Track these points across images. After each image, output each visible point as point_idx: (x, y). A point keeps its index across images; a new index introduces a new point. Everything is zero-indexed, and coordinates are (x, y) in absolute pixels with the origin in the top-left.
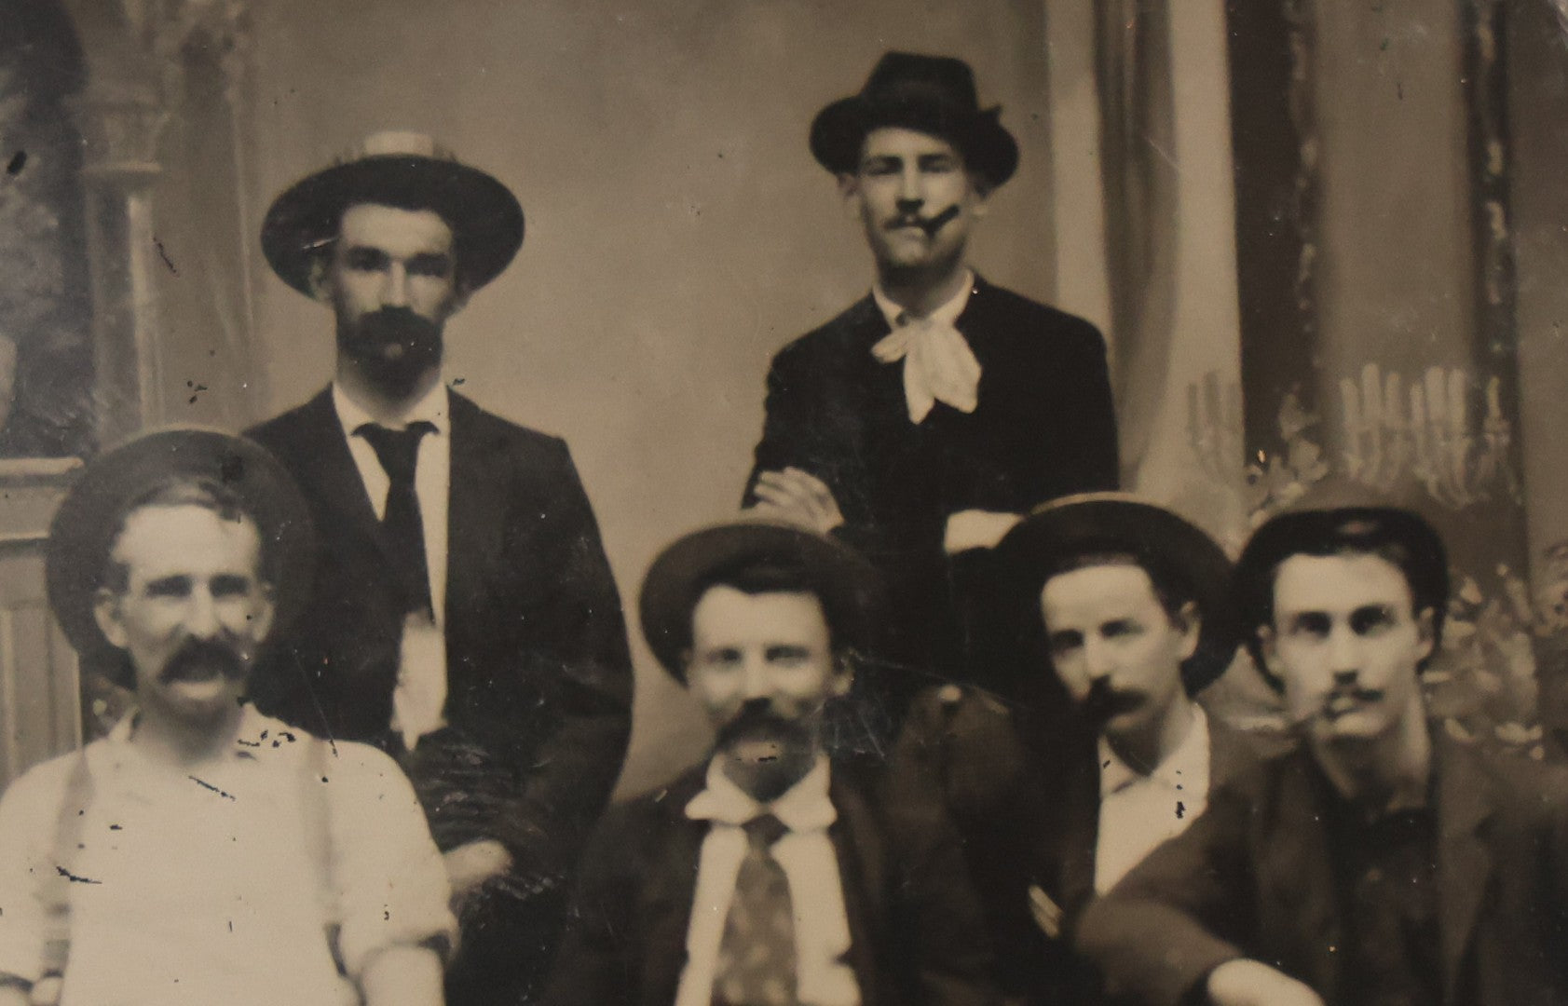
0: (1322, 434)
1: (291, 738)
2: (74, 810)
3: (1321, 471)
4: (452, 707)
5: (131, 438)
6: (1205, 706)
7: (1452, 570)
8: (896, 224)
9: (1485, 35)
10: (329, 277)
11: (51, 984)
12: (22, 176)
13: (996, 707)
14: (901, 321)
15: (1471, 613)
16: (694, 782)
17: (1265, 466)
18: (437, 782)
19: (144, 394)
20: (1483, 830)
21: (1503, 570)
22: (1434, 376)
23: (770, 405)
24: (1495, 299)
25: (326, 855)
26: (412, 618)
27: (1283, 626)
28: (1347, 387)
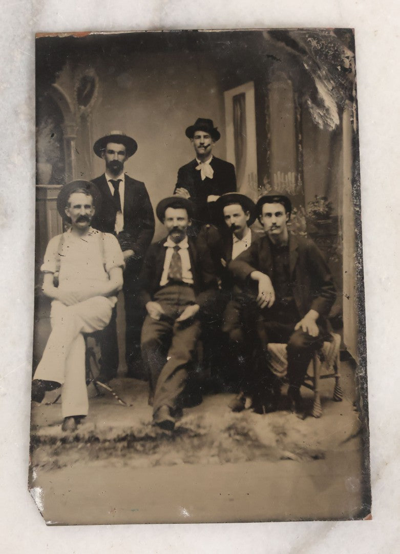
0: (271, 183)
1: (98, 232)
2: (61, 244)
3: (270, 189)
4: (124, 227)
5: (71, 182)
6: (251, 228)
7: (292, 206)
8: (200, 147)
9: (299, 116)
10: (105, 155)
11: (57, 273)
12: (53, 137)
13: (216, 228)
14: (201, 163)
15: (295, 213)
16: (165, 240)
17: (261, 188)
18: (122, 240)
19: (73, 175)
20: (297, 250)
21: (300, 206)
22: (289, 174)
23: (178, 177)
24: (300, 161)
25: (103, 252)
26: (118, 212)
27: (264, 215)
28: (275, 175)
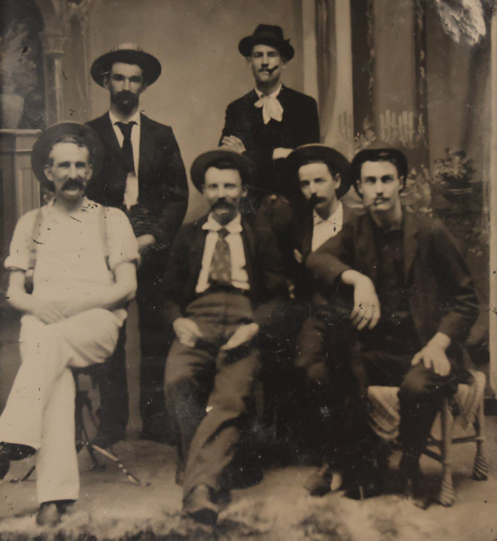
0: (375, 129)
1: (96, 206)
2: (38, 224)
3: (374, 139)
4: (140, 198)
5: (55, 124)
6: (342, 202)
7: (409, 166)
8: (261, 70)
9: (420, 22)
10: (109, 82)
11: (31, 271)
12: (26, 53)
13: (286, 201)
14: (262, 96)
15: (414, 177)
16: (204, 220)
17: (359, 137)
18: (135, 219)
19: (59, 113)
20: (416, 236)
21: (422, 166)
22: (405, 114)
23: (227, 118)
24: (422, 93)
25: (105, 238)
26: (129, 174)
27: (363, 180)
28: (381, 116)
